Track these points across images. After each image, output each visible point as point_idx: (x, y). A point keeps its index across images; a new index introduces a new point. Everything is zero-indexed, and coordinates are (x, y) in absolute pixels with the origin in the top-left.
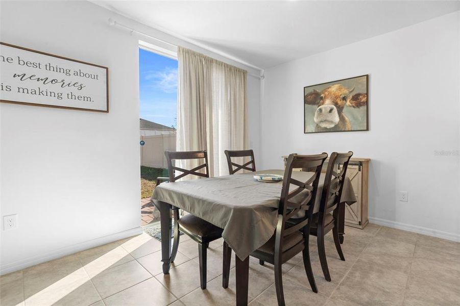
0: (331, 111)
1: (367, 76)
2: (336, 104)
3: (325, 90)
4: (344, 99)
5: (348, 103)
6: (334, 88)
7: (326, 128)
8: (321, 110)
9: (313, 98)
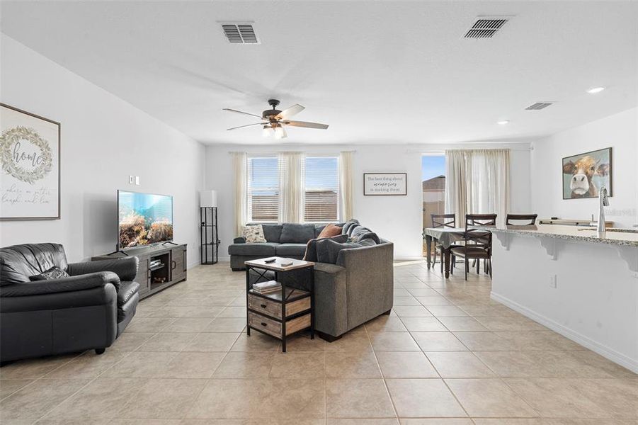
0: (583, 179)
1: (611, 149)
2: (587, 173)
3: (578, 161)
4: (593, 169)
5: (596, 173)
6: (585, 159)
7: (579, 195)
8: (575, 179)
9: (569, 168)
